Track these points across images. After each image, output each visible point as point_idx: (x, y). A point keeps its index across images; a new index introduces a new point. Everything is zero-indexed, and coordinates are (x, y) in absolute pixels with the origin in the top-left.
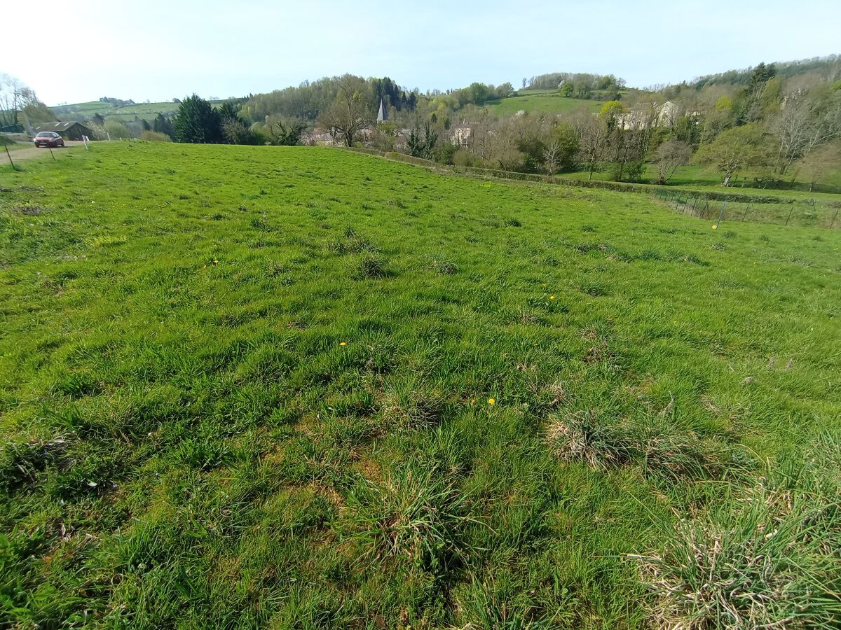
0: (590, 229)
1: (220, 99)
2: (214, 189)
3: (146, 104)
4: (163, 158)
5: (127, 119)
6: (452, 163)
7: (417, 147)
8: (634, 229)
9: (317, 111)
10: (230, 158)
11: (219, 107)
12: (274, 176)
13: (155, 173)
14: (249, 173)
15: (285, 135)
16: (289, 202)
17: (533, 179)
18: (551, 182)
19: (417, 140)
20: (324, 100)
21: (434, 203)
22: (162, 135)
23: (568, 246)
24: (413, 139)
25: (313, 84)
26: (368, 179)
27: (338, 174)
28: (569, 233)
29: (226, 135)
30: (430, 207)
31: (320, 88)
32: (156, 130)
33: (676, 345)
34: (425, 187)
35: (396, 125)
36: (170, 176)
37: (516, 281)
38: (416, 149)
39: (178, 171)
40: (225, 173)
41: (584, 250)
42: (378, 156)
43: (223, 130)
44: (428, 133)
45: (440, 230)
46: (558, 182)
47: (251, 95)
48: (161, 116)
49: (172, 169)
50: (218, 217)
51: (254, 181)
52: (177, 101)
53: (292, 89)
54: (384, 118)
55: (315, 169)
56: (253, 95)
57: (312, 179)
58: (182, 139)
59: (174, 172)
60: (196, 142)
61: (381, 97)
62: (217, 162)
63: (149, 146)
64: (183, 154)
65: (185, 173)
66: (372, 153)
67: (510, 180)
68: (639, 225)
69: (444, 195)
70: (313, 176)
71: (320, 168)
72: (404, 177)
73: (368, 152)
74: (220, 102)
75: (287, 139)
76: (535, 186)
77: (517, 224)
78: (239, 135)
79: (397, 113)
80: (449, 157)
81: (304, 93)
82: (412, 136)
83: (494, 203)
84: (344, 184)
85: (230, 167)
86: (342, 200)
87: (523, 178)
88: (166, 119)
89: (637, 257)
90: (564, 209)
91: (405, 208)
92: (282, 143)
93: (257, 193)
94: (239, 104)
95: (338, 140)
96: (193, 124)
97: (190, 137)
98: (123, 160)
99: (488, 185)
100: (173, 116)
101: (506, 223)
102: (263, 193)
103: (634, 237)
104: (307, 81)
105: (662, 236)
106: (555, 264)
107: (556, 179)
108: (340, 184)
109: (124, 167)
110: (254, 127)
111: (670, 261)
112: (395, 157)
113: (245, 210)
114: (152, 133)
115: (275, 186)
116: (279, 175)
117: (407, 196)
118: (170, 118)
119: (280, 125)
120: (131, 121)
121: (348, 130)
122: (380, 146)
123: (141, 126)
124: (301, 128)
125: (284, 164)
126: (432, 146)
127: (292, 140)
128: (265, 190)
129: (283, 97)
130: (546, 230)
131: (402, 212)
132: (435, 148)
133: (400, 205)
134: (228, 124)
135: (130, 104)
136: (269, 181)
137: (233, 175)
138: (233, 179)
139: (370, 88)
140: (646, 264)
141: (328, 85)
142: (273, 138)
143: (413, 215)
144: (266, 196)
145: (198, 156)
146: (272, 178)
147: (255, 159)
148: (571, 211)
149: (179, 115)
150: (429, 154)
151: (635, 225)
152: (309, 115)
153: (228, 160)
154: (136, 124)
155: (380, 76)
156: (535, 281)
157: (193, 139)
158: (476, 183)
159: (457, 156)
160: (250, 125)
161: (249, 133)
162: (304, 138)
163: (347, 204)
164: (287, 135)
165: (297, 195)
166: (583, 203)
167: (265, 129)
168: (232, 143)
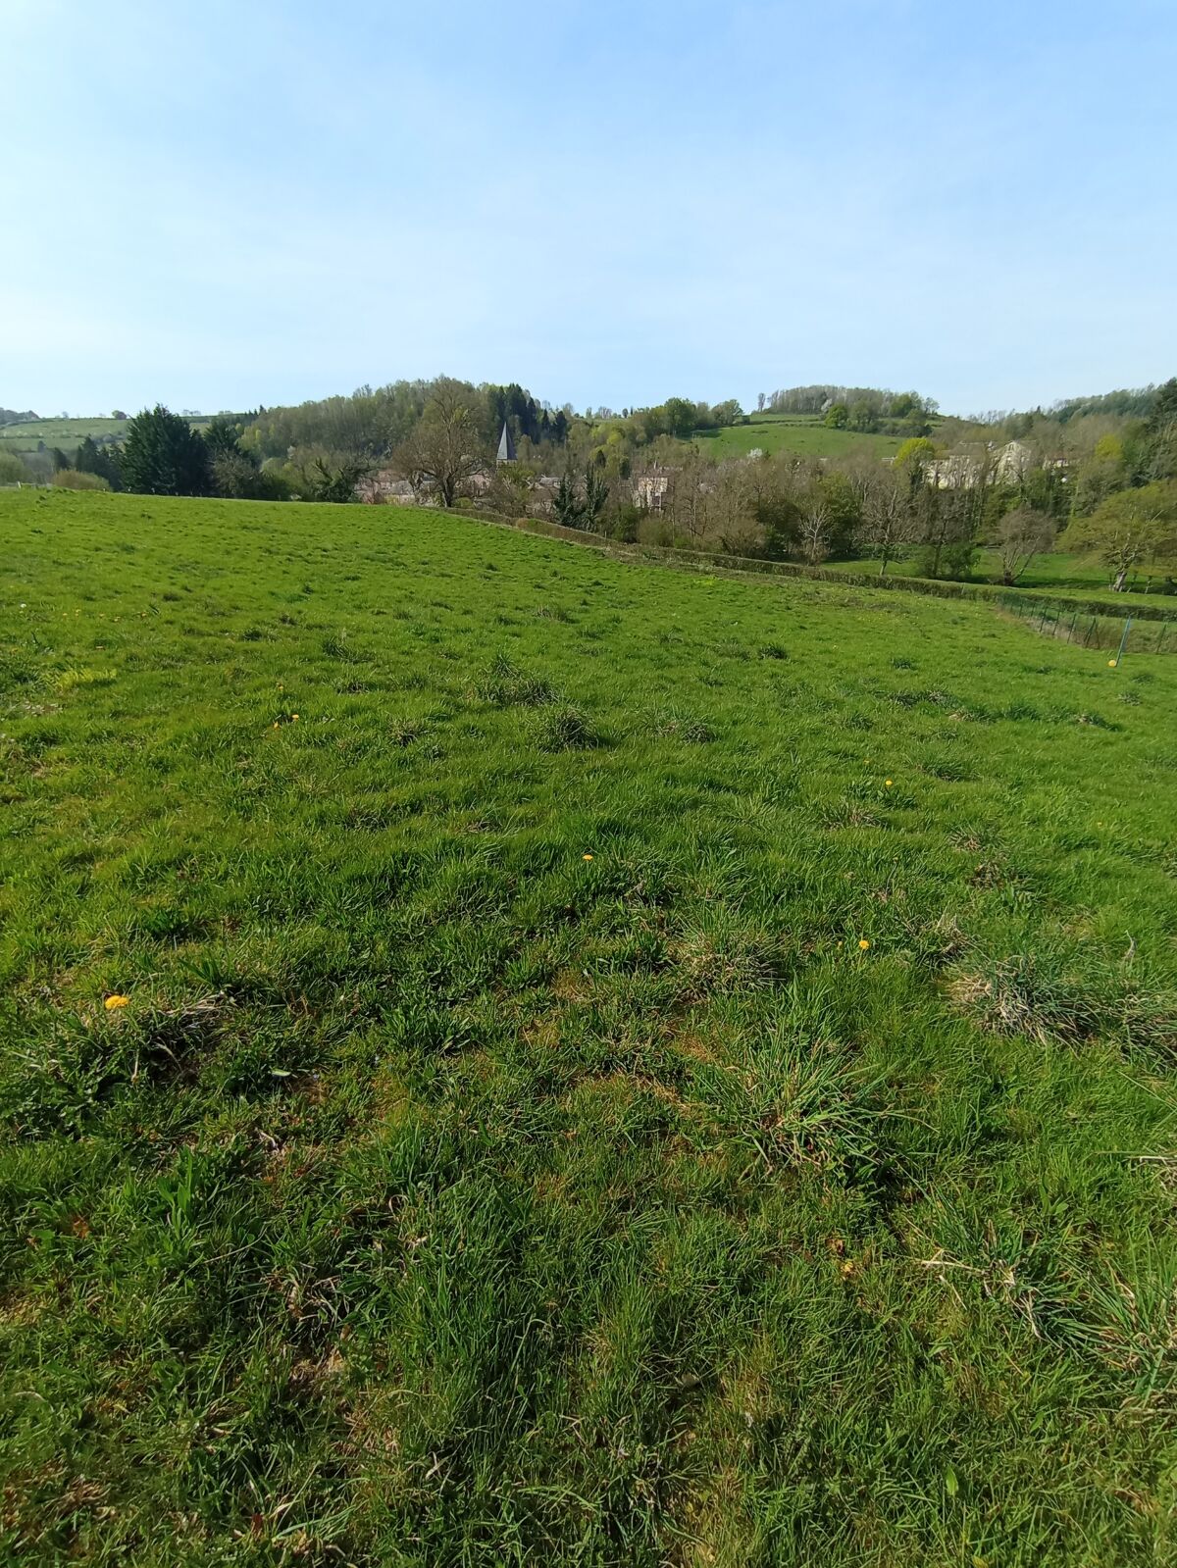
0: (905, 664)
1: (203, 414)
2: (215, 582)
3: (62, 420)
4: (106, 521)
5: (23, 445)
6: (634, 540)
7: (571, 509)
8: (980, 665)
9: (385, 441)
10: (231, 524)
11: (203, 429)
12: (319, 558)
13: (97, 549)
14: (270, 552)
15: (327, 484)
16: (359, 607)
17: (786, 571)
18: (818, 578)
19: (572, 497)
20: (398, 422)
21: (622, 614)
22: (92, 478)
23: (879, 695)
24: (563, 496)
25: (379, 392)
26: (491, 567)
27: (435, 558)
28: (872, 671)
29: (216, 481)
30: (617, 620)
31: (391, 400)
32: (80, 467)
33: (1110, 861)
34: (597, 584)
35: (531, 468)
36: (127, 557)
37: (816, 756)
38: (569, 513)
39: (139, 547)
40: (228, 553)
41: (908, 701)
42: (503, 525)
43: (212, 472)
44: (590, 485)
45: (650, 665)
46: (831, 578)
47: (262, 408)
48: (90, 443)
49: (129, 544)
50: (254, 636)
51: (284, 568)
52: (120, 416)
53: (338, 401)
54: (510, 456)
55: (392, 548)
56: (267, 408)
57: (389, 565)
58: (133, 486)
59: (133, 548)
60: (159, 492)
61: (503, 420)
62: (210, 531)
63: (78, 500)
64: (143, 516)
65: (153, 550)
66: (491, 518)
67: (745, 573)
68: (985, 656)
69: (633, 600)
70: (391, 560)
71: (400, 545)
72: (555, 565)
73: (483, 517)
74: (204, 419)
75: (332, 490)
76: (791, 584)
77: (780, 654)
78: (241, 481)
79: (533, 448)
80: (629, 529)
81: (362, 408)
82: (562, 490)
83: (726, 616)
84: (450, 576)
85: (234, 541)
86: (456, 606)
87: (767, 569)
88: (99, 449)
89: (1001, 716)
90: (849, 628)
91: (573, 622)
92: (322, 498)
93: (297, 589)
94: (238, 426)
95: (425, 494)
96: (155, 459)
97: (147, 483)
98: (36, 526)
99: (709, 582)
100: (112, 441)
101: (760, 651)
102: (308, 590)
103: (984, 679)
104: (367, 387)
105: (1030, 679)
106: (868, 725)
107: (826, 572)
108: (443, 575)
109: (37, 538)
110: (267, 465)
111: (1056, 723)
112: (535, 527)
113: (292, 622)
114: (73, 472)
115: (325, 578)
116: (328, 557)
117: (570, 601)
118: (108, 447)
119: (321, 466)
120: (30, 451)
121: (446, 477)
122: (505, 506)
123: (51, 462)
124: (358, 472)
125: (334, 536)
126: (598, 508)
127: (340, 492)
128: (311, 585)
129: (323, 414)
130: (831, 666)
131: (571, 629)
132: (603, 512)
133: (563, 617)
134: (221, 460)
135: (29, 418)
136: (309, 566)
137: (244, 557)
138: (243, 564)
139: (484, 402)
140: (1017, 727)
141: (406, 397)
142: (305, 489)
143: (593, 636)
144: (314, 595)
145: (172, 519)
146: (316, 563)
147: (280, 528)
148: (862, 631)
149: (129, 442)
150: (592, 522)
151: (978, 658)
152: (369, 448)
153: (229, 528)
154: (39, 456)
155: (503, 381)
156: (846, 756)
157: (154, 486)
158: (689, 578)
159: (645, 527)
160: (260, 462)
161: (259, 477)
162: (363, 490)
163: (466, 612)
164: (333, 484)
165: (371, 595)
166: (879, 616)
167: (288, 473)
168: (229, 496)
